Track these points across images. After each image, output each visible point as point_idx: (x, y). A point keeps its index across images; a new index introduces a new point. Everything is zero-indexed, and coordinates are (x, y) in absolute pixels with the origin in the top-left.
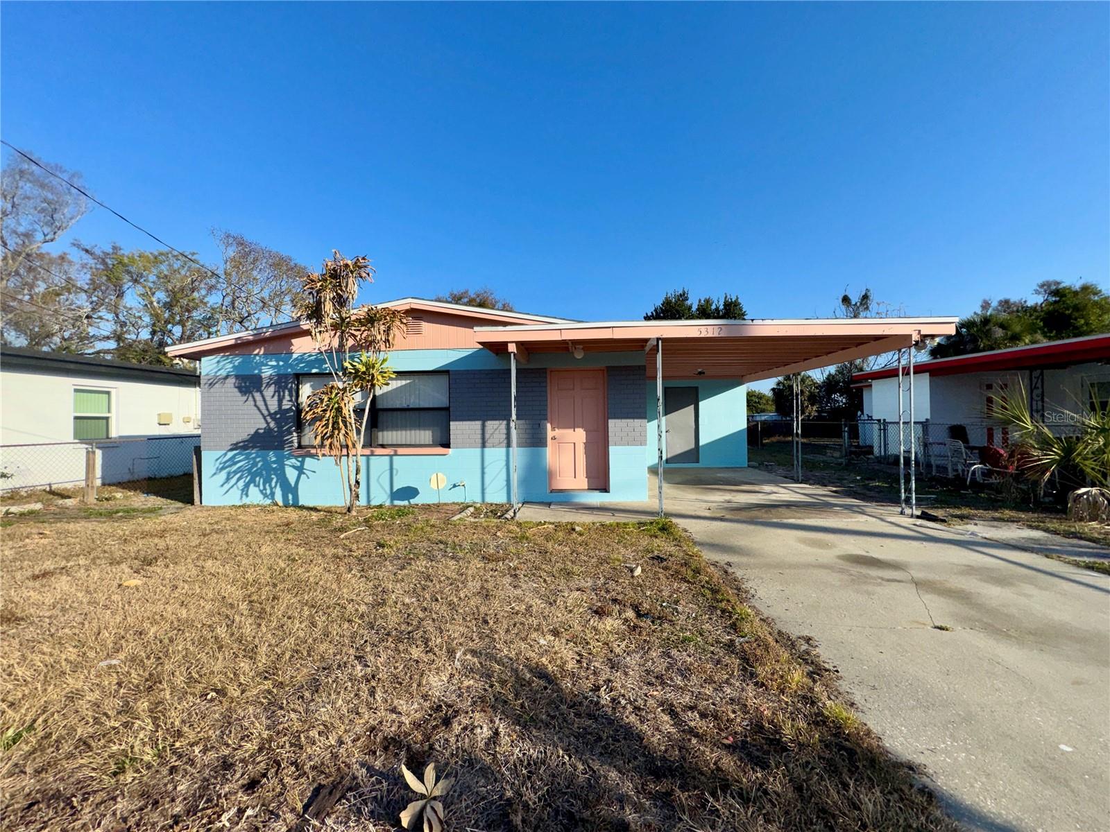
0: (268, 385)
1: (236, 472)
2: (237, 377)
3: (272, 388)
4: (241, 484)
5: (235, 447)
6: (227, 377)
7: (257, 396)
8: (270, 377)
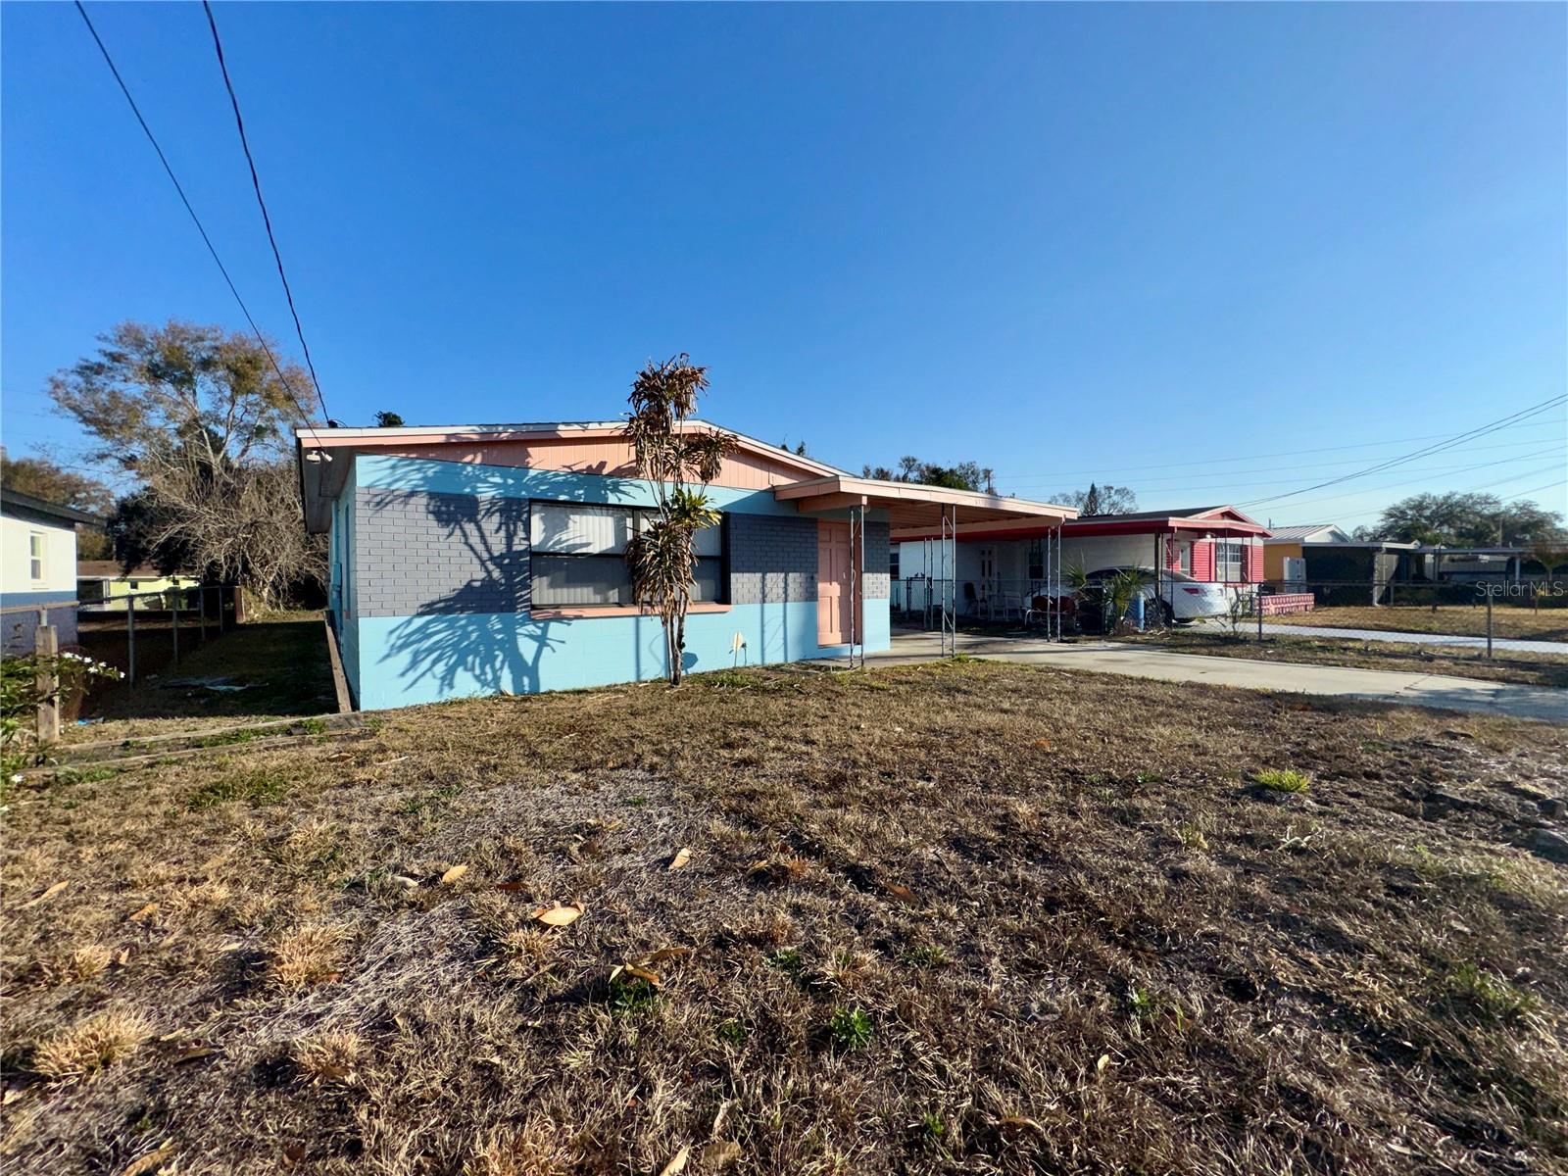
0: (489, 513)
1: (430, 651)
2: (432, 495)
3: (496, 518)
4: (440, 668)
5: (429, 609)
6: (412, 494)
7: (470, 527)
8: (493, 501)
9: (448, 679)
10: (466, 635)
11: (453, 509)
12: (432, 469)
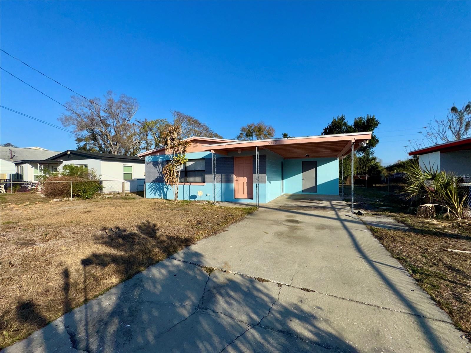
0: (160, 164)
1: (153, 189)
2: (153, 162)
3: (161, 165)
4: (154, 192)
5: (153, 182)
6: (151, 162)
7: (157, 167)
8: (160, 162)
9: (155, 194)
10: (157, 187)
11: (156, 164)
12: (153, 157)
